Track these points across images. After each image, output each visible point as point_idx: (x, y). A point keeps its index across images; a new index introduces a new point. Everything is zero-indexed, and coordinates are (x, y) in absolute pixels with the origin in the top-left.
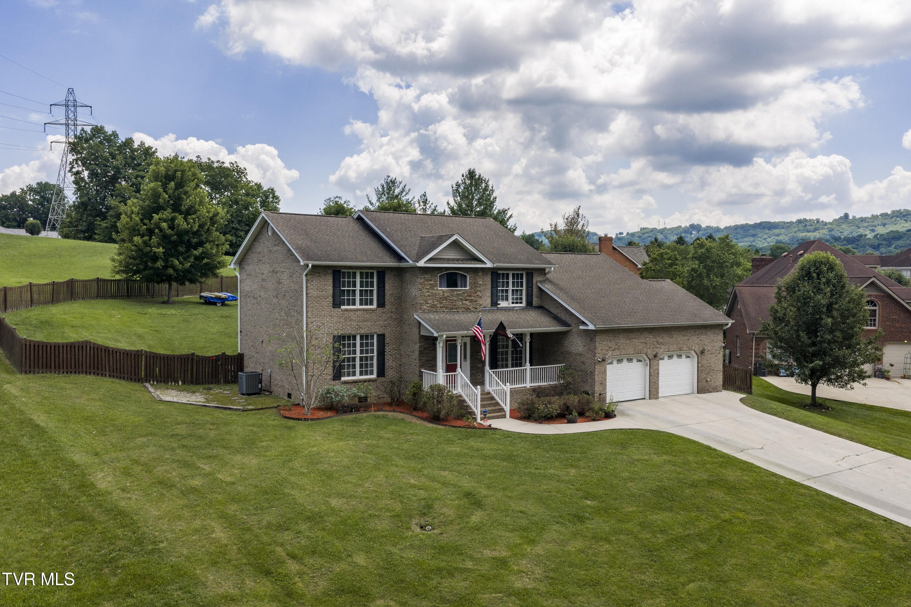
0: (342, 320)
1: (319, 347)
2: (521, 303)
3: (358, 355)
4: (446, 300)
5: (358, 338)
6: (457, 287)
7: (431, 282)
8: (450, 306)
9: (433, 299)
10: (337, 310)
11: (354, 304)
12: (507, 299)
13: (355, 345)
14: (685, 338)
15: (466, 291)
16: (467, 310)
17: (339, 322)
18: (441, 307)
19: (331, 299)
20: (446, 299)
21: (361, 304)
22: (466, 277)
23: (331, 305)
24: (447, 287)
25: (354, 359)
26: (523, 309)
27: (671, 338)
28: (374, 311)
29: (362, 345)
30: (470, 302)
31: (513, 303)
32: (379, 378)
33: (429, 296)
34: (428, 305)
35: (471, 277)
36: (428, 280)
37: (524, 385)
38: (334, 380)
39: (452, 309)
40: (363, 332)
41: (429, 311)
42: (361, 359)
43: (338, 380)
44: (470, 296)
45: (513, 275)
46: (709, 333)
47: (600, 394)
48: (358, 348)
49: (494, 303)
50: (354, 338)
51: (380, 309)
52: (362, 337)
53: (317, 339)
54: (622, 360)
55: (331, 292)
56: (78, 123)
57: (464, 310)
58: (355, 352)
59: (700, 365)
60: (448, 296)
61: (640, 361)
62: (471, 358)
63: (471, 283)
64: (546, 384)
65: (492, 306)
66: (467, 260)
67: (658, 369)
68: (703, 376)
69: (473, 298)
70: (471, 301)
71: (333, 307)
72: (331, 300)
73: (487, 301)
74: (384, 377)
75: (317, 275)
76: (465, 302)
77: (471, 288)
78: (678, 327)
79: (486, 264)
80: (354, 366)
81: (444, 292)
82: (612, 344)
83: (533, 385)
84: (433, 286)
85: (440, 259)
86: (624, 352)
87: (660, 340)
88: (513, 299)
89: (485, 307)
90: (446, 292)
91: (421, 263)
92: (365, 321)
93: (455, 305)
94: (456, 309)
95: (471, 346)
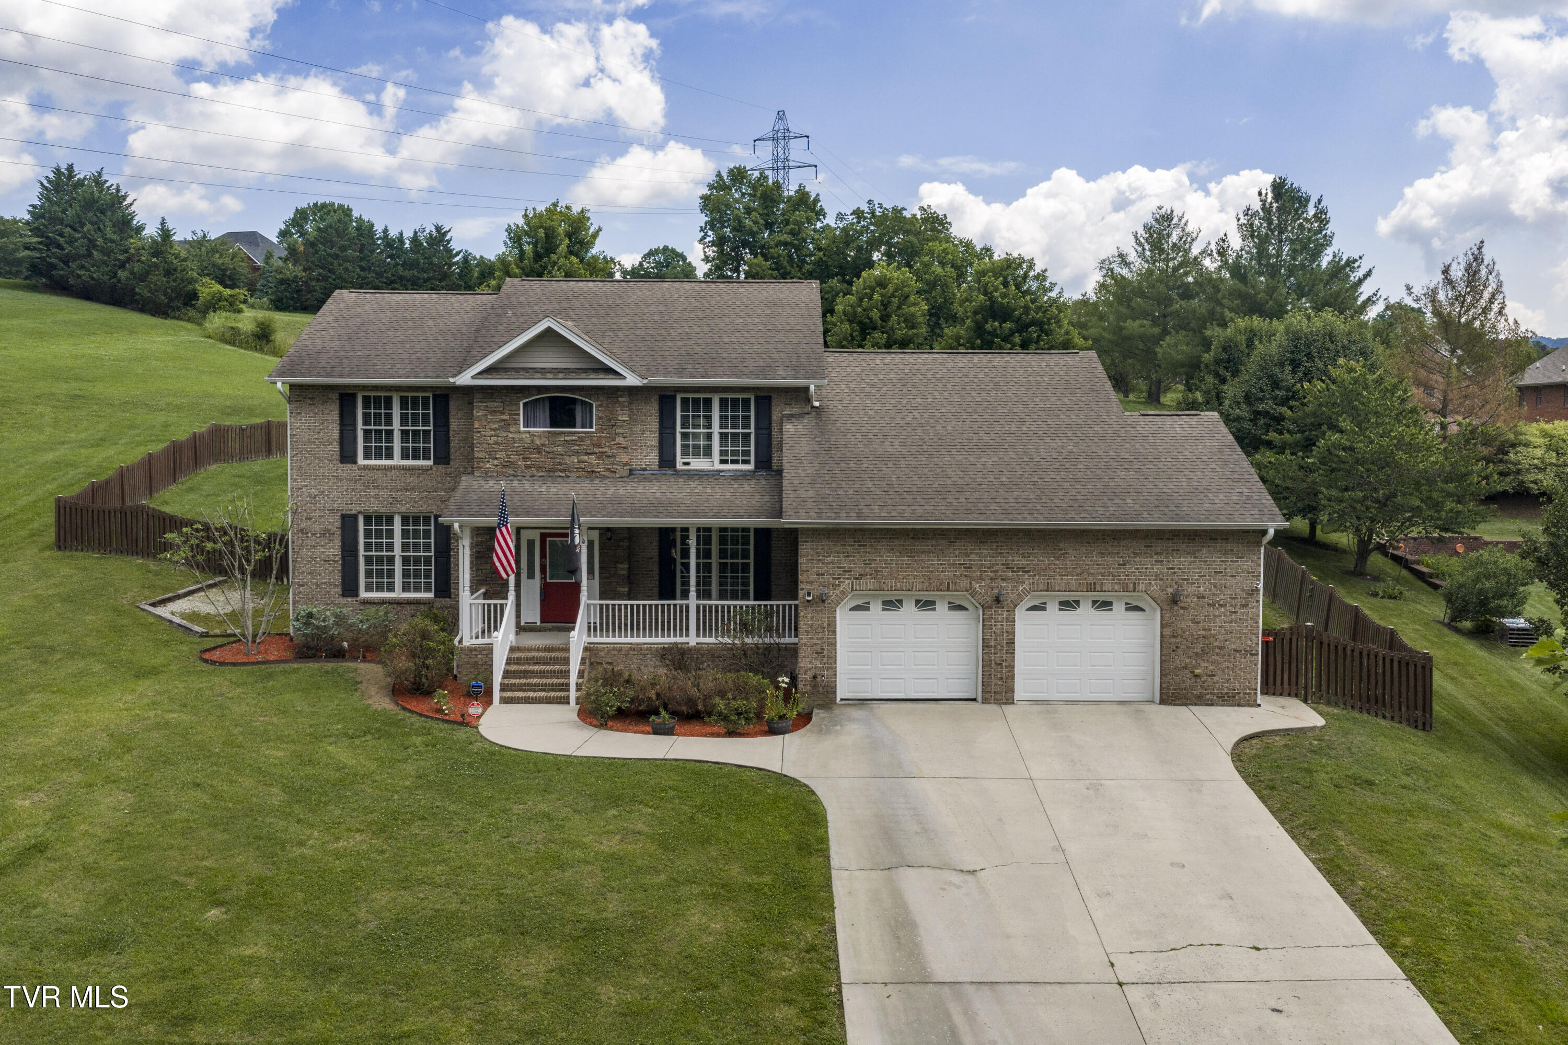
0: (359, 486)
1: (313, 534)
2: (746, 462)
3: (397, 552)
4: (539, 453)
5: (397, 520)
6: (574, 427)
7: (503, 417)
8: (549, 466)
9: (506, 450)
10: (349, 466)
11: (390, 456)
12: (708, 453)
13: (390, 534)
14: (1110, 560)
15: (589, 436)
16: (591, 473)
17: (353, 490)
18: (527, 467)
19: (336, 447)
20: (538, 450)
21: (405, 456)
22: (591, 405)
23: (337, 457)
24: (551, 427)
25: (391, 560)
26: (745, 475)
27: (1058, 558)
28: (427, 470)
29: (405, 534)
30: (598, 458)
31: (723, 462)
32: (438, 599)
33: (496, 443)
34: (496, 462)
35: (600, 406)
36: (494, 412)
37: (684, 639)
38: (343, 595)
39: (554, 470)
40: (403, 509)
41: (500, 475)
42: (406, 561)
43: (353, 596)
44: (599, 446)
45: (723, 402)
46: (1204, 551)
47: (815, 677)
48: (398, 540)
49: (667, 461)
50: (390, 520)
51: (440, 467)
52: (405, 520)
53: (310, 519)
54: (900, 602)
55: (336, 434)
56: (791, 164)
57: (582, 473)
58: (390, 547)
59: (1168, 631)
60: (543, 445)
61: (961, 608)
62: (600, 573)
63: (600, 418)
64: (712, 640)
65: (661, 466)
66: (585, 370)
67: (1012, 633)
68: (1179, 659)
69: (606, 449)
70: (600, 456)
71: (342, 462)
72: (337, 449)
73: (649, 455)
74: (450, 597)
75: (309, 401)
76: (586, 457)
77: (600, 430)
78: (1084, 531)
79: (625, 378)
80: (391, 573)
81: (532, 435)
82: (856, 564)
83: (702, 640)
84: (506, 425)
85: (517, 370)
86: (891, 583)
87: (1018, 560)
88: (722, 453)
89: (645, 470)
90: (539, 437)
91: (465, 379)
92: (407, 490)
93: (560, 464)
94: (564, 470)
95: (601, 549)
